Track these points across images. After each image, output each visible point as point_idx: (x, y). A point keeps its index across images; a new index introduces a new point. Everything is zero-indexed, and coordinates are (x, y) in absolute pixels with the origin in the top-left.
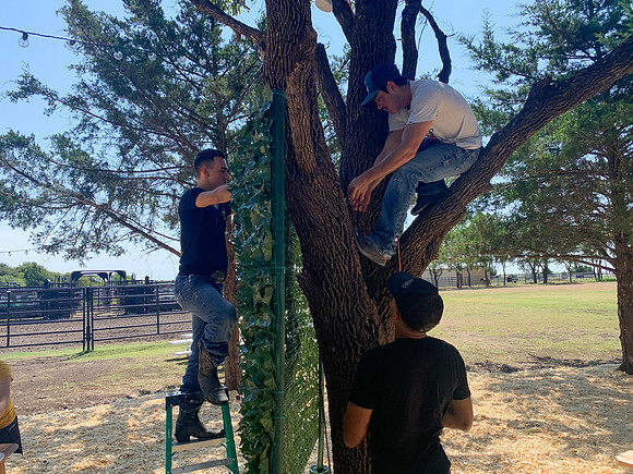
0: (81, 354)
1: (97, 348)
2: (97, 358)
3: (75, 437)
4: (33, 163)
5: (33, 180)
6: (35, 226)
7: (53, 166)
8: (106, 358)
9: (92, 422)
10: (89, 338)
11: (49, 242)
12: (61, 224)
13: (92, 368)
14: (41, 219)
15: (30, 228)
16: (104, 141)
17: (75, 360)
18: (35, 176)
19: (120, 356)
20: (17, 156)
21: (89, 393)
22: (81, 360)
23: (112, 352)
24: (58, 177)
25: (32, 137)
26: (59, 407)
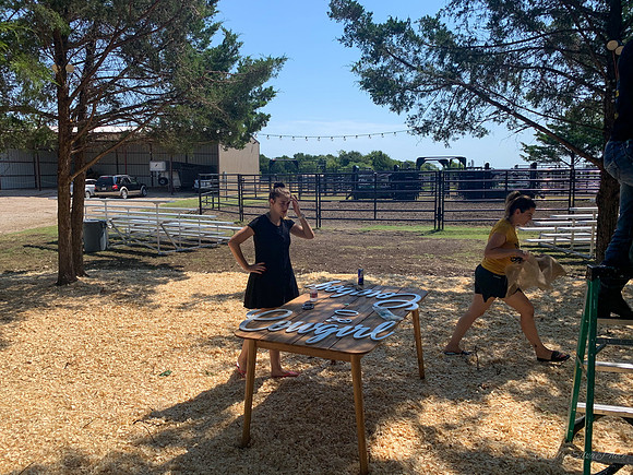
0: (433, 232)
1: (447, 228)
2: (447, 237)
3: (446, 298)
4: (408, 48)
5: (408, 65)
6: (408, 110)
7: (424, 49)
8: (456, 237)
9: (458, 290)
10: (439, 217)
11: (421, 124)
12: (432, 106)
13: (445, 245)
14: (412, 103)
15: (403, 112)
16: (479, 12)
17: (428, 237)
18: (410, 61)
19: (469, 237)
20: (395, 43)
21: (449, 265)
22: (434, 237)
23: (460, 233)
24: (429, 59)
25: (409, 22)
26: (425, 273)
